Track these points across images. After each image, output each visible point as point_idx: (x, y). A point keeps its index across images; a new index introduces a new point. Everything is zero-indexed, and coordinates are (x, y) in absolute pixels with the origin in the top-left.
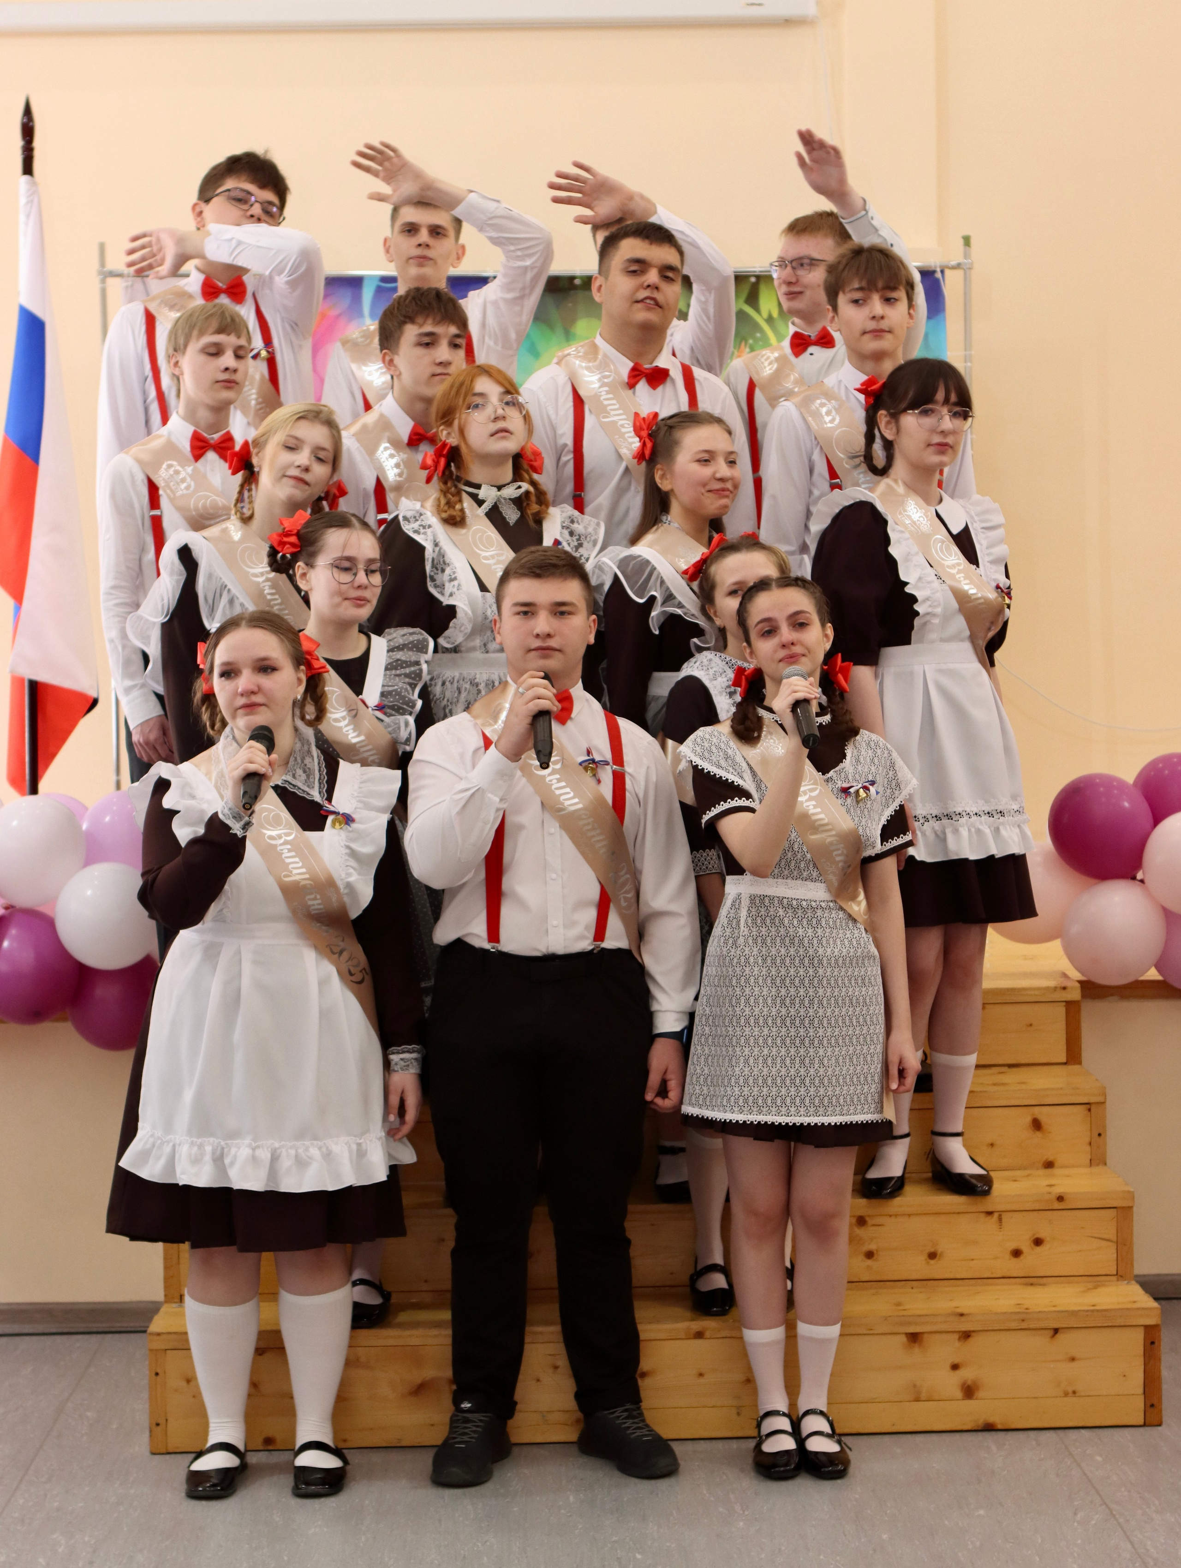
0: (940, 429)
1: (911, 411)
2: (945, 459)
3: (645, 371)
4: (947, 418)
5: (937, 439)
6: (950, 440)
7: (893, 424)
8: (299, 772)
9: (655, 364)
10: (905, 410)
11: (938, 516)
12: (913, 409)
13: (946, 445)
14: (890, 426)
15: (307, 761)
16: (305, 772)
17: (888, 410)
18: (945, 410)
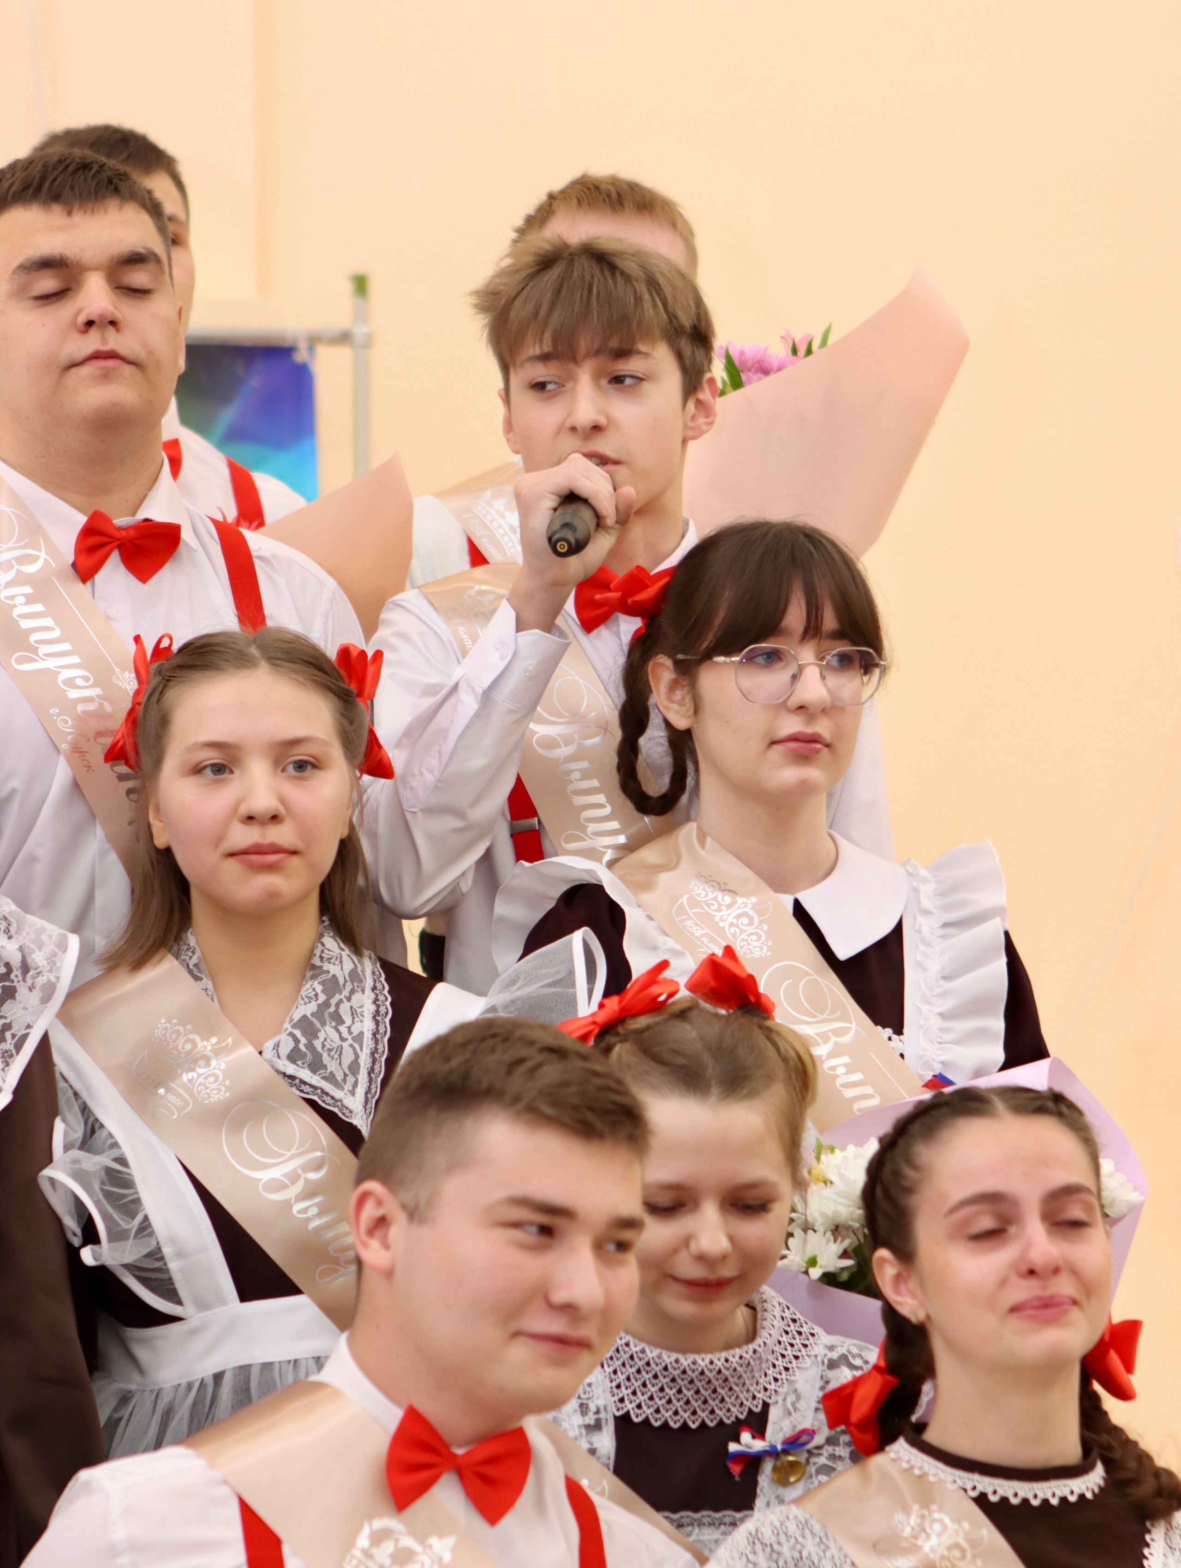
0: (794, 702)
1: (721, 659)
2: (813, 773)
3: (116, 534)
4: (812, 673)
5: (792, 725)
6: (823, 728)
7: (686, 690)
9: (141, 515)
10: (708, 656)
11: (800, 913)
12: (728, 653)
13: (814, 739)
14: (678, 695)
17: (672, 656)
18: (807, 654)
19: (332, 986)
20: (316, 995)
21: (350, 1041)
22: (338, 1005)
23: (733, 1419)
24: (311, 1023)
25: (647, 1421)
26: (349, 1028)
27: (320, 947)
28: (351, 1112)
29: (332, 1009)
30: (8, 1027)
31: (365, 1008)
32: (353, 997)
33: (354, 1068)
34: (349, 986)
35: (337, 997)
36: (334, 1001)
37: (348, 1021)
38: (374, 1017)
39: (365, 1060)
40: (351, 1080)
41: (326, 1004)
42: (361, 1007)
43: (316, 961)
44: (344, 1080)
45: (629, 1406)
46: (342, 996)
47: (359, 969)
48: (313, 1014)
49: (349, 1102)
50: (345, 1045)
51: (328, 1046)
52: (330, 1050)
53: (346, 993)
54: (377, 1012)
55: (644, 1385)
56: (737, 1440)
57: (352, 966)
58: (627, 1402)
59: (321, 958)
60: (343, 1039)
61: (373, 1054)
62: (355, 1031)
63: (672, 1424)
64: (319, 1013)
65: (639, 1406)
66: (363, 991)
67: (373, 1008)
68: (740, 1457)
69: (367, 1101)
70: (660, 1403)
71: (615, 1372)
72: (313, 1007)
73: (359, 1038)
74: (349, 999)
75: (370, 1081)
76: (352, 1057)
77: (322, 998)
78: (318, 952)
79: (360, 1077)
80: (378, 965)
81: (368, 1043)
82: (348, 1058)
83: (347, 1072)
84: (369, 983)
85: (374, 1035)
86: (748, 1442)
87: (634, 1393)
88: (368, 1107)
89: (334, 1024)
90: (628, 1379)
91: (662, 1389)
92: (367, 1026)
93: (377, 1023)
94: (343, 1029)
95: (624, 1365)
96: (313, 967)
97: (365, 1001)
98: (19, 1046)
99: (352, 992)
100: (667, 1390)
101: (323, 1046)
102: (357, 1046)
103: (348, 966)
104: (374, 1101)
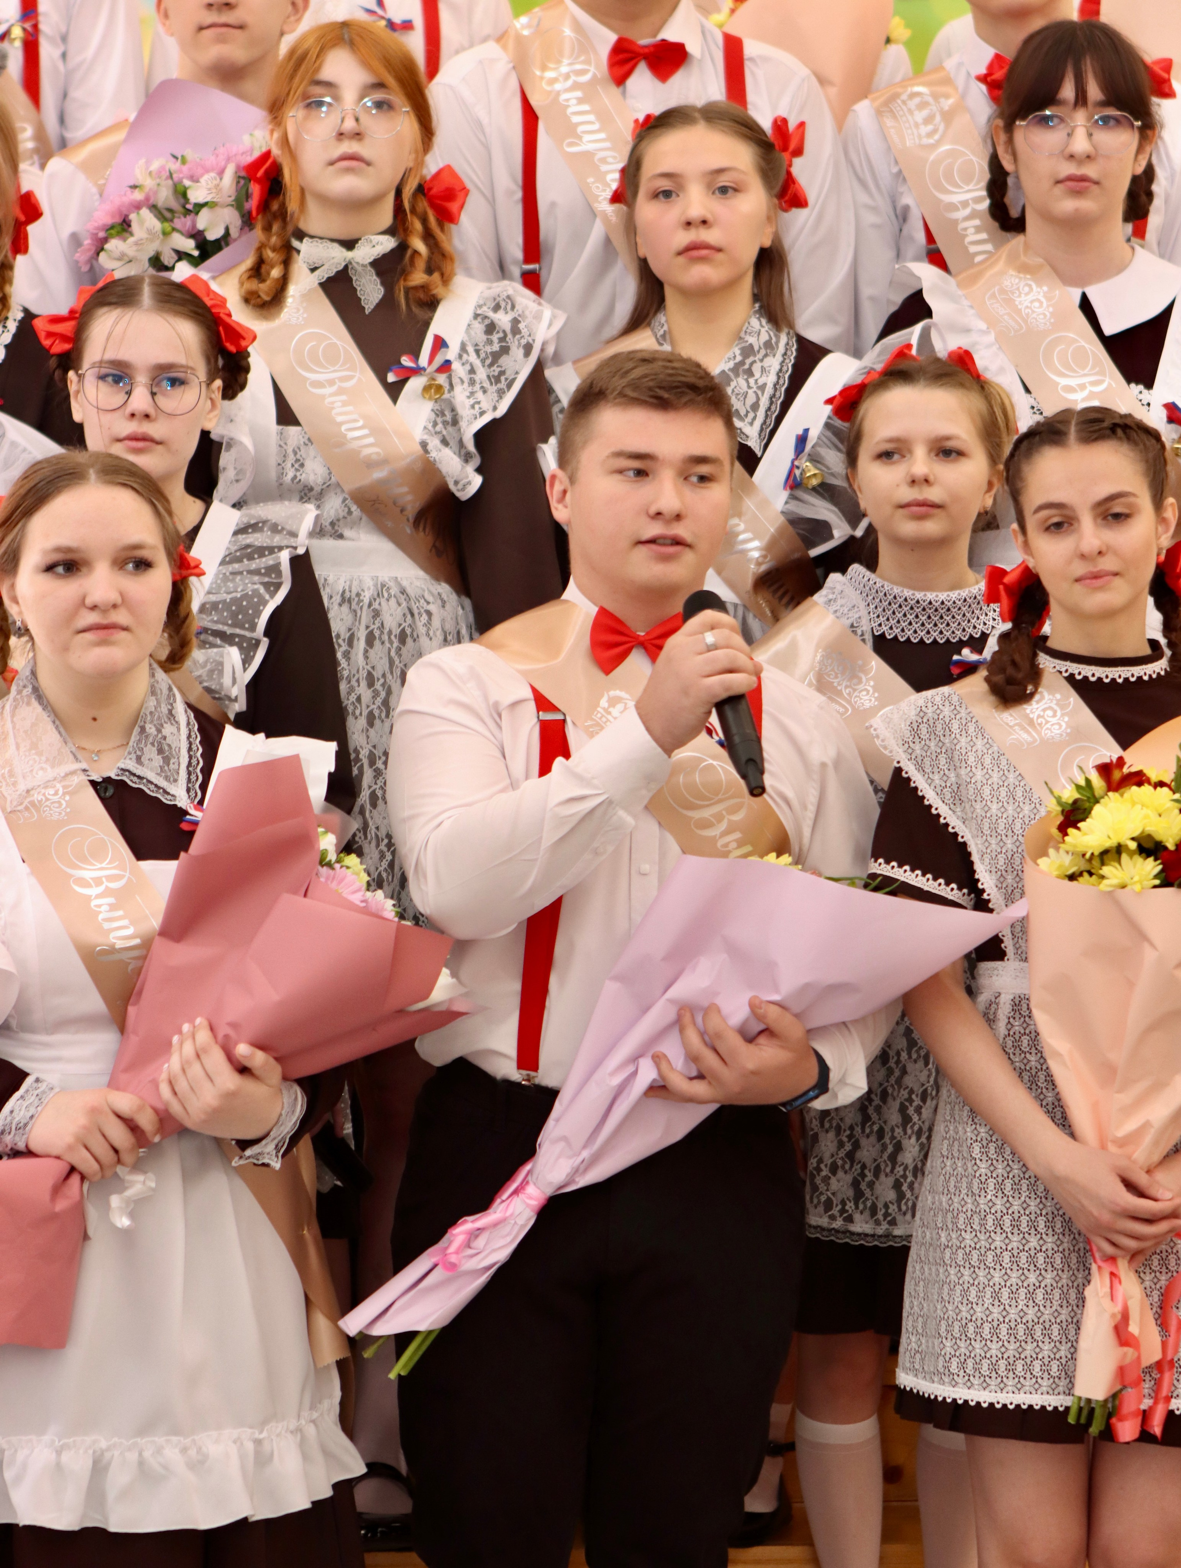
8: (150, 752)
9: (660, 36)
15: (168, 729)
16: (160, 751)
19: (748, 351)
20: (735, 357)
21: (755, 389)
22: (751, 364)
23: (957, 639)
24: (728, 376)
25: (896, 637)
26: (756, 381)
27: (747, 324)
28: (747, 437)
29: (747, 367)
30: (502, 373)
31: (772, 368)
32: (765, 360)
33: (755, 407)
34: (763, 352)
35: (751, 359)
36: (748, 361)
37: (757, 374)
38: (778, 374)
39: (764, 402)
40: (751, 415)
41: (742, 363)
42: (770, 366)
43: (742, 335)
44: (746, 416)
45: (885, 628)
46: (756, 359)
47: (774, 340)
48: (730, 370)
49: (747, 430)
50: (750, 392)
51: (736, 391)
52: (738, 394)
53: (760, 356)
54: (781, 370)
55: (894, 613)
56: (959, 653)
57: (767, 338)
58: (883, 626)
59: (746, 332)
60: (749, 387)
61: (771, 398)
62: (760, 382)
63: (912, 639)
64: (736, 369)
65: (891, 628)
66: (774, 356)
67: (778, 367)
68: (959, 663)
69: (762, 430)
70: (904, 624)
71: (876, 607)
72: (731, 364)
73: (762, 388)
74: (762, 360)
75: (767, 416)
76: (754, 400)
77: (739, 358)
78: (744, 329)
79: (758, 414)
80: (794, 339)
81: (769, 390)
82: (751, 398)
83: (749, 410)
84: (781, 349)
85: (775, 385)
86: (967, 654)
87: (888, 619)
88: (763, 434)
89: (745, 377)
90: (884, 610)
91: (905, 615)
92: (771, 379)
93: (779, 377)
94: (752, 381)
95: (881, 601)
96: (741, 338)
97: (774, 363)
98: (510, 386)
99: (766, 355)
100: (908, 616)
101: (733, 391)
102: (760, 393)
103: (764, 337)
104: (768, 430)
